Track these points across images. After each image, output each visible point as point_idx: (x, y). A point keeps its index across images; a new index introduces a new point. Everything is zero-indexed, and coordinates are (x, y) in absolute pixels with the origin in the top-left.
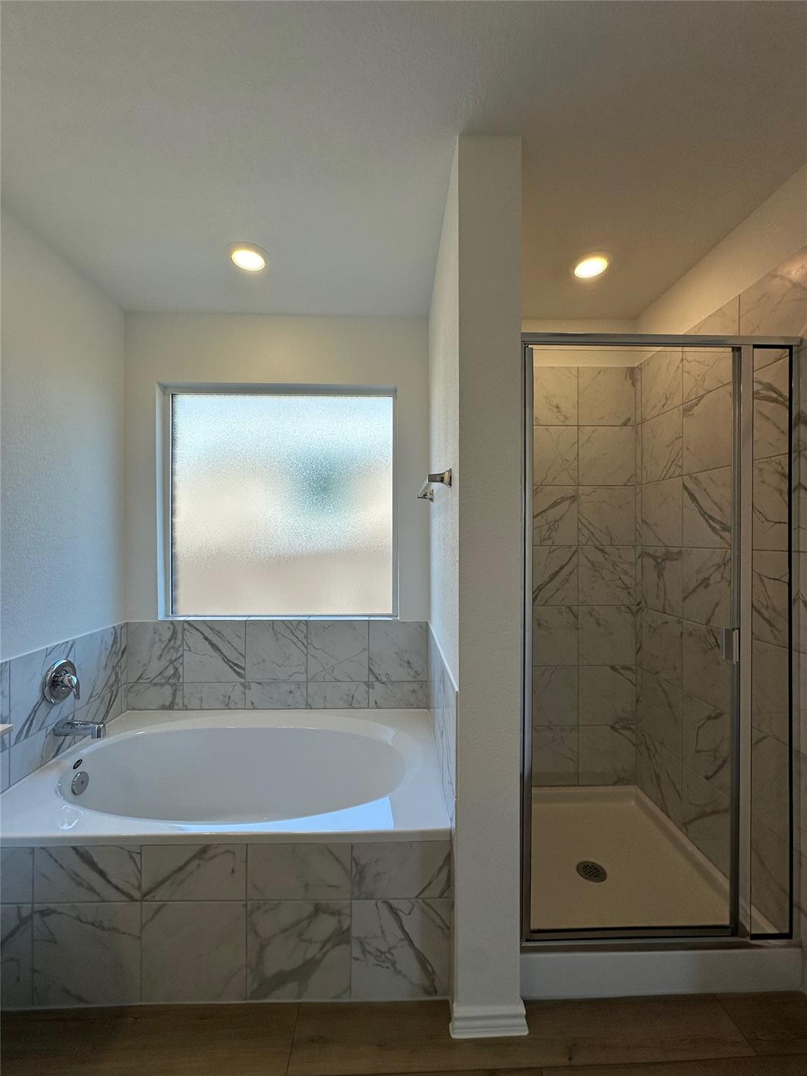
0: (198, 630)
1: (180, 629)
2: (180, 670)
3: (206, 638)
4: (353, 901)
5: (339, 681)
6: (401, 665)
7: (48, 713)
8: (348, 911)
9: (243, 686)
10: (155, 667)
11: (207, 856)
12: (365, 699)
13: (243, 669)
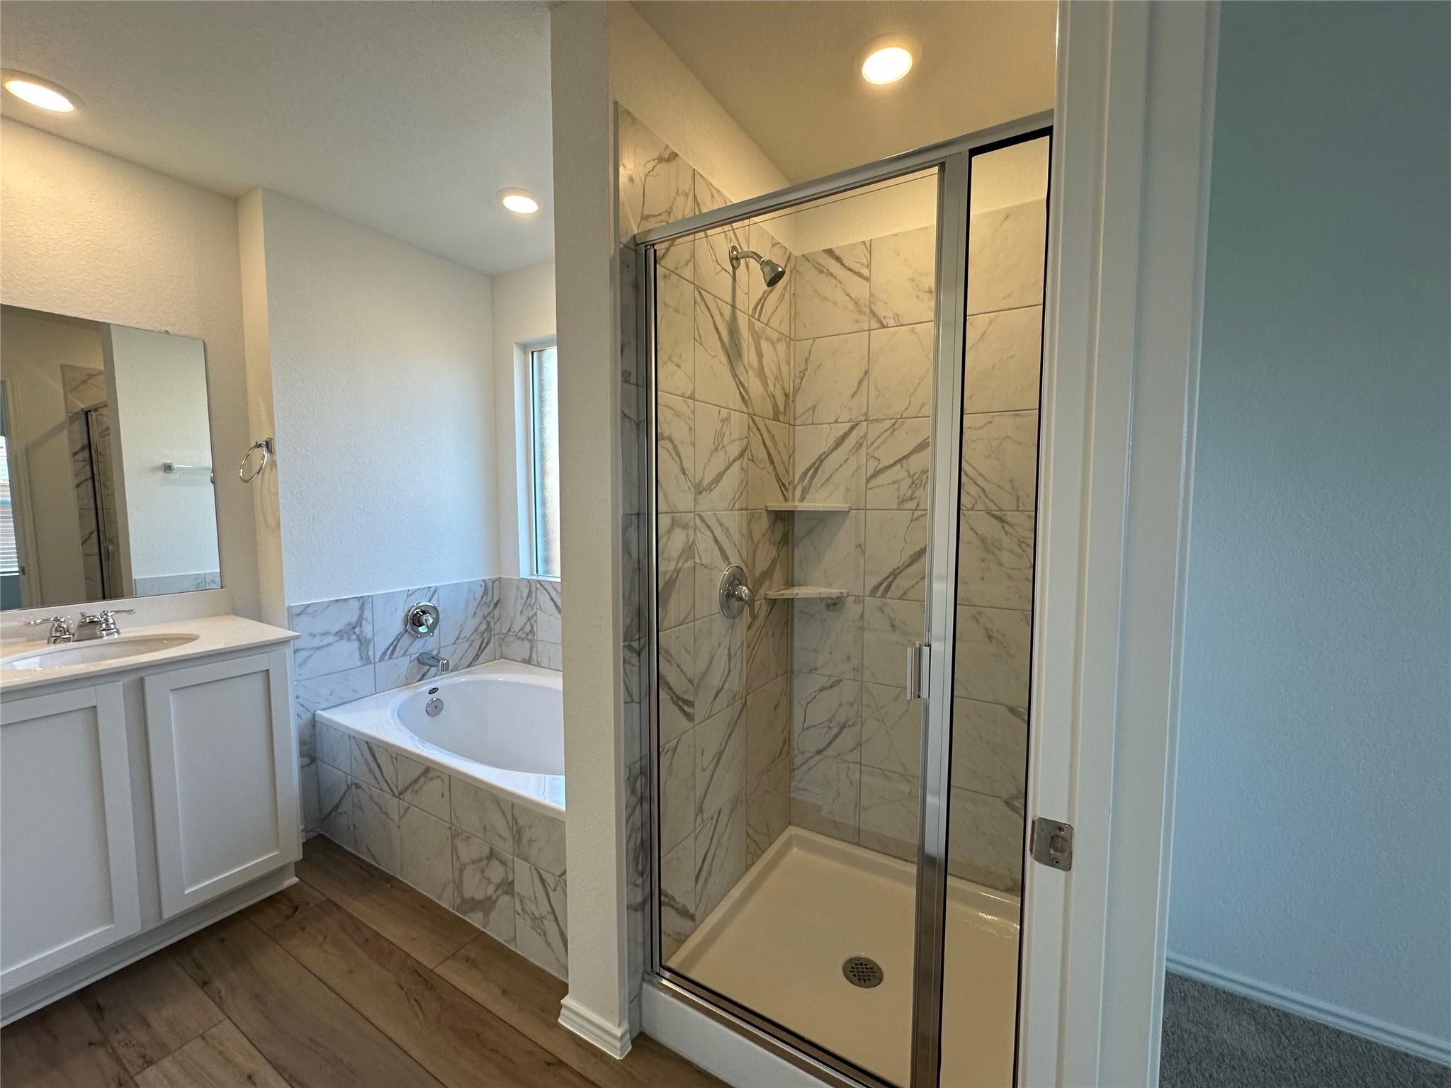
0: (546, 590)
1: (534, 588)
2: (535, 628)
4: (515, 858)
7: (412, 644)
8: (512, 865)
10: (519, 622)
11: (430, 775)
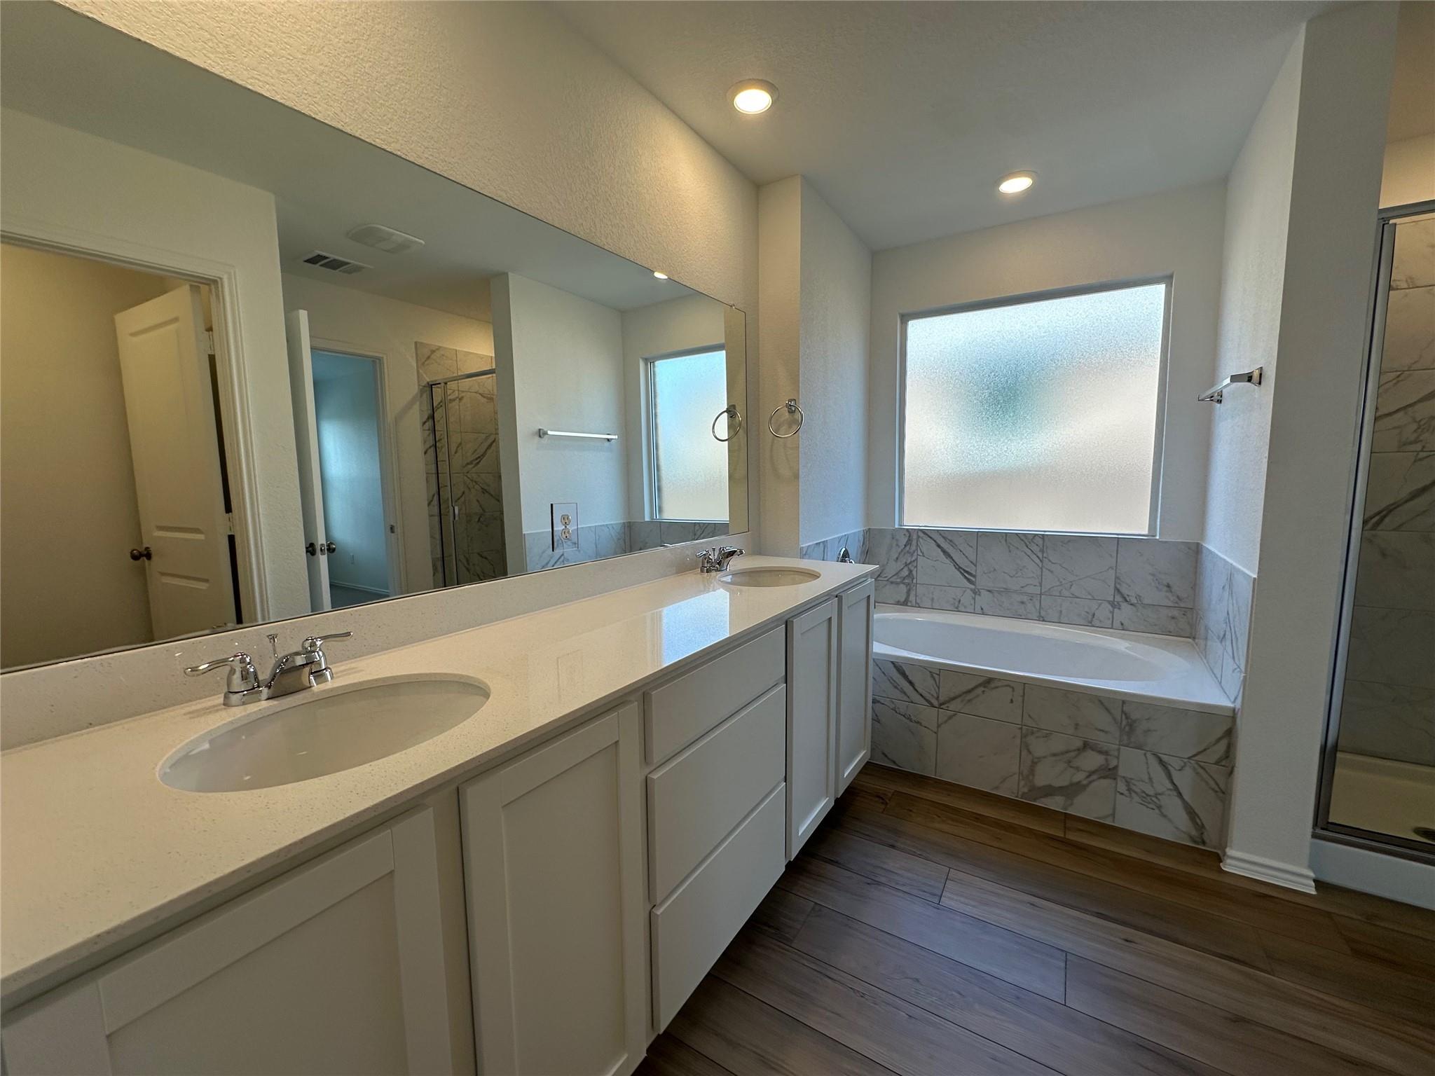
0: (931, 538)
1: (915, 537)
2: (914, 573)
3: (939, 546)
4: (1122, 747)
5: (1077, 597)
6: (1157, 588)
8: (1116, 753)
9: (974, 593)
10: (892, 568)
11: (993, 685)
12: (1109, 619)
13: (974, 576)
